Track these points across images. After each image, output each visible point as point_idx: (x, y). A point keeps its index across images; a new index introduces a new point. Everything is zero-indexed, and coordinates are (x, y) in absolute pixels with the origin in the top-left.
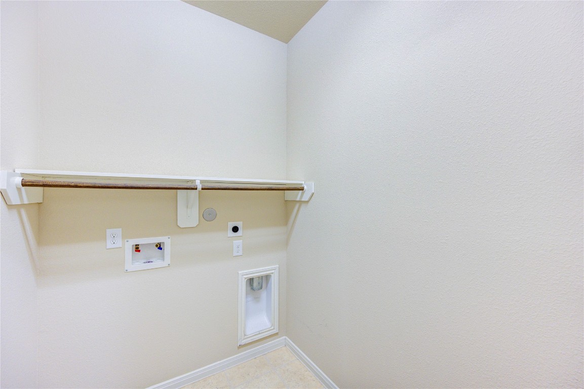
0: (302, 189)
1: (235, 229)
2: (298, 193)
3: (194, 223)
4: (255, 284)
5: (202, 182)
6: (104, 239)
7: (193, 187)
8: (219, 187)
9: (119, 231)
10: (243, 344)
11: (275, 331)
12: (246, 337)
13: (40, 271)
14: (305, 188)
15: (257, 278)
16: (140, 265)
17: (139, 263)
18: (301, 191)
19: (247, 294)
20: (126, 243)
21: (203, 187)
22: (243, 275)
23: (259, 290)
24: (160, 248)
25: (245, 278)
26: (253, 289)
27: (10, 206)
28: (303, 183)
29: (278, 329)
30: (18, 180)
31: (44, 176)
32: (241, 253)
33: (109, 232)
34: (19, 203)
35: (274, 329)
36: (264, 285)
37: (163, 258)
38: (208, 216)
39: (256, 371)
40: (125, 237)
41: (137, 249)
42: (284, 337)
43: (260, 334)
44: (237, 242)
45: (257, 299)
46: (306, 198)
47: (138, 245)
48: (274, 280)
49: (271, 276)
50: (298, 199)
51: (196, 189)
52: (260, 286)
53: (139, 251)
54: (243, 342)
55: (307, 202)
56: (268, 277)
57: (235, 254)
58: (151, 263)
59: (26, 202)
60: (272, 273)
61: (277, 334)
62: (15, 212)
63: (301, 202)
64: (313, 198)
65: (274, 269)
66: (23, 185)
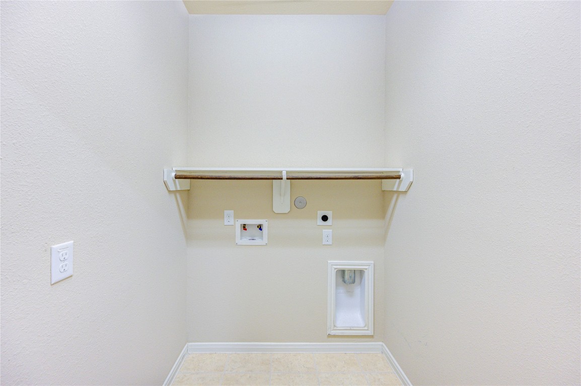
0: (399, 177)
1: (325, 218)
2: (395, 183)
3: (287, 210)
4: (347, 277)
5: (287, 172)
6: (223, 218)
7: (279, 177)
8: (302, 177)
9: (231, 212)
10: (332, 334)
11: (370, 333)
12: (335, 328)
13: (189, 236)
14: (403, 175)
15: (349, 271)
16: (246, 241)
17: (245, 239)
18: (398, 180)
19: (337, 285)
20: (236, 222)
21: (288, 177)
22: (332, 265)
23: (350, 283)
24: (261, 229)
25: (335, 269)
26: (344, 281)
27: (170, 191)
28: (401, 170)
29: (373, 332)
30: (173, 174)
31: (190, 171)
32: (330, 242)
33: (226, 212)
34: (174, 189)
35: (368, 330)
36: (357, 280)
37: (262, 237)
38: (298, 204)
39: (344, 367)
40: (236, 217)
41: (244, 227)
42: (381, 343)
43: (351, 329)
44: (327, 231)
45: (350, 293)
46: (403, 188)
47: (245, 225)
48: (369, 277)
49: (364, 272)
50: (395, 189)
51: (282, 179)
52: (351, 281)
53: (246, 230)
54: (333, 333)
55: (405, 192)
56: (361, 272)
57: (324, 242)
58: (254, 241)
59: (179, 189)
60: (366, 269)
61: (372, 337)
62: (173, 196)
63: (398, 192)
64: (411, 188)
65: (368, 265)
66: (176, 178)
